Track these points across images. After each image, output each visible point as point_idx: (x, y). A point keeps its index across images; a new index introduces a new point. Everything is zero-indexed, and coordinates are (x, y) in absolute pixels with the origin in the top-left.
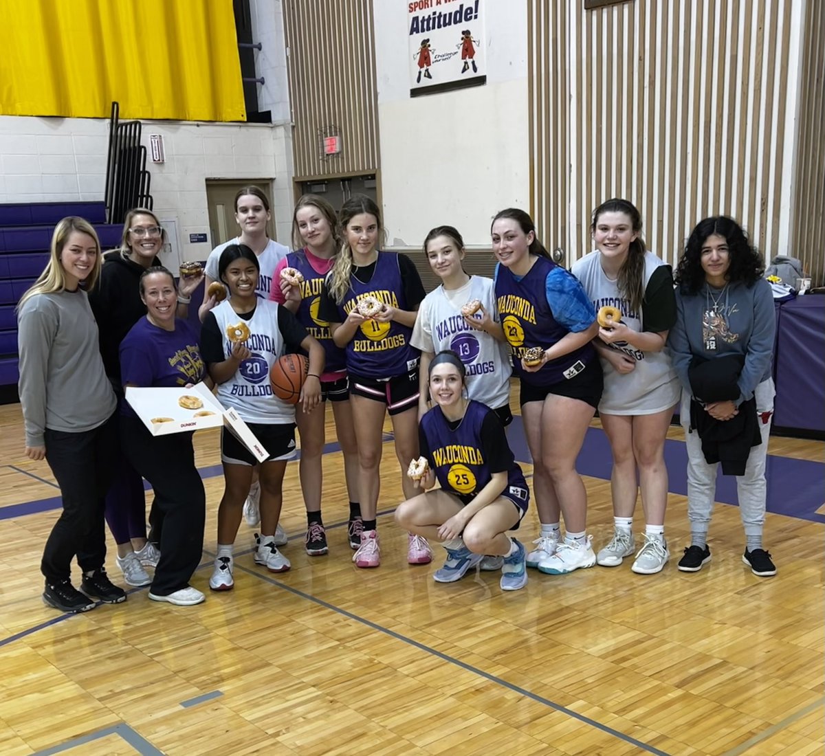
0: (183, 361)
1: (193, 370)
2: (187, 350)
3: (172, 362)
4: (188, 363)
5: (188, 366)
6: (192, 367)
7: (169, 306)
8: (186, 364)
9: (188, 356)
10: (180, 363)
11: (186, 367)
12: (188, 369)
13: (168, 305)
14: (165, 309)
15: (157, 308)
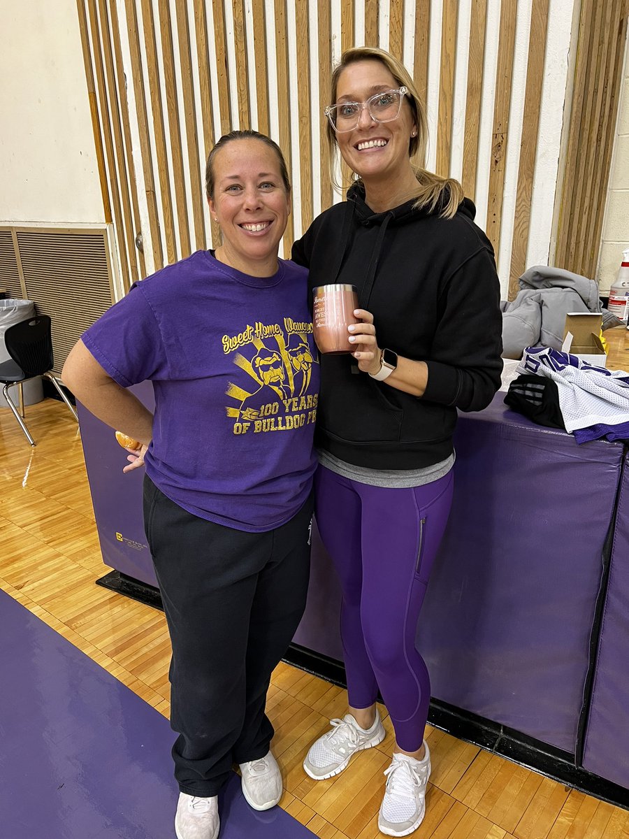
0: (260, 346)
1: (279, 371)
2: (283, 328)
3: (229, 343)
4: (271, 355)
5: (268, 361)
6: (276, 365)
7: (270, 222)
8: (264, 354)
9: (280, 339)
10: (248, 351)
11: (259, 362)
12: (266, 368)
13: (268, 217)
14: (259, 227)
15: (241, 225)
